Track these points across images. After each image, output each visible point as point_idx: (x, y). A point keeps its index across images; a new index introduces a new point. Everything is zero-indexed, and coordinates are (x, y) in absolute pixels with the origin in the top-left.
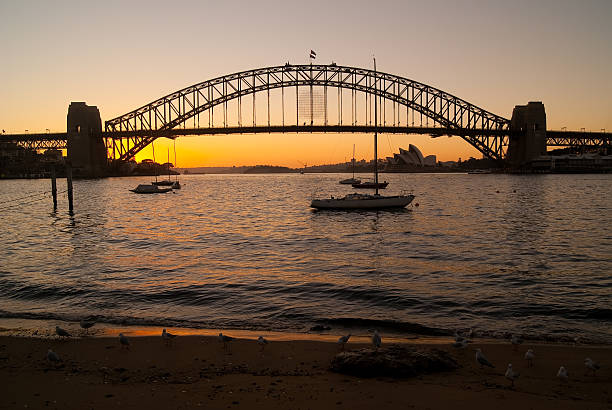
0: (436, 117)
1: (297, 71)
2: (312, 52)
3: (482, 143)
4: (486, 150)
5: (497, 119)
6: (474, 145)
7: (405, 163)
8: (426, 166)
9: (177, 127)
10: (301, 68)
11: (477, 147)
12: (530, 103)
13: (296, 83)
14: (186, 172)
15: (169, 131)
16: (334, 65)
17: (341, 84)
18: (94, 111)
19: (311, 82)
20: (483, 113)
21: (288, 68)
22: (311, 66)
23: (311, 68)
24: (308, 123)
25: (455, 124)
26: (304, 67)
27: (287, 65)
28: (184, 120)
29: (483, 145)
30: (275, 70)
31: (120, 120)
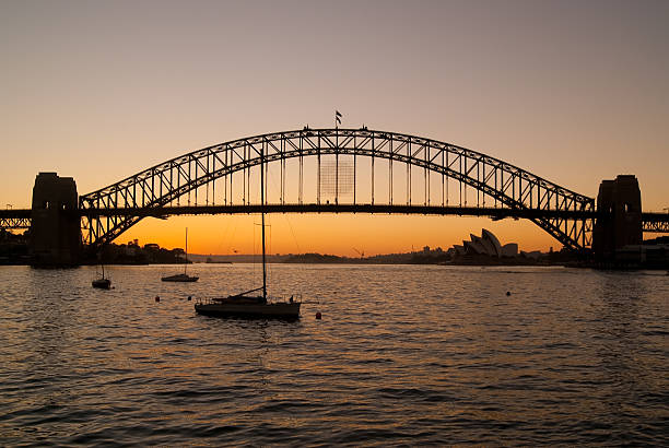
0: (498, 195)
1: (319, 136)
2: (338, 113)
3: (557, 229)
4: (563, 237)
5: (575, 197)
6: (548, 230)
7: (476, 253)
8: (504, 257)
9: (168, 205)
10: (324, 133)
11: (551, 232)
12: (619, 176)
13: (318, 151)
14: (209, 260)
15: (159, 209)
16: (365, 129)
17: (374, 153)
18: (70, 184)
19: (337, 150)
20: (557, 189)
21: (307, 133)
22: (337, 130)
23: (336, 132)
24: (332, 202)
25: (521, 204)
26: (329, 131)
27: (306, 129)
28: (178, 196)
29: (559, 231)
30: (292, 134)
31: (98, 194)
